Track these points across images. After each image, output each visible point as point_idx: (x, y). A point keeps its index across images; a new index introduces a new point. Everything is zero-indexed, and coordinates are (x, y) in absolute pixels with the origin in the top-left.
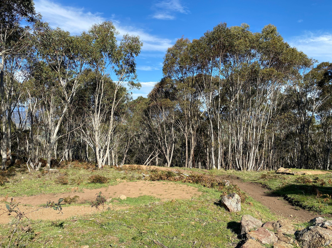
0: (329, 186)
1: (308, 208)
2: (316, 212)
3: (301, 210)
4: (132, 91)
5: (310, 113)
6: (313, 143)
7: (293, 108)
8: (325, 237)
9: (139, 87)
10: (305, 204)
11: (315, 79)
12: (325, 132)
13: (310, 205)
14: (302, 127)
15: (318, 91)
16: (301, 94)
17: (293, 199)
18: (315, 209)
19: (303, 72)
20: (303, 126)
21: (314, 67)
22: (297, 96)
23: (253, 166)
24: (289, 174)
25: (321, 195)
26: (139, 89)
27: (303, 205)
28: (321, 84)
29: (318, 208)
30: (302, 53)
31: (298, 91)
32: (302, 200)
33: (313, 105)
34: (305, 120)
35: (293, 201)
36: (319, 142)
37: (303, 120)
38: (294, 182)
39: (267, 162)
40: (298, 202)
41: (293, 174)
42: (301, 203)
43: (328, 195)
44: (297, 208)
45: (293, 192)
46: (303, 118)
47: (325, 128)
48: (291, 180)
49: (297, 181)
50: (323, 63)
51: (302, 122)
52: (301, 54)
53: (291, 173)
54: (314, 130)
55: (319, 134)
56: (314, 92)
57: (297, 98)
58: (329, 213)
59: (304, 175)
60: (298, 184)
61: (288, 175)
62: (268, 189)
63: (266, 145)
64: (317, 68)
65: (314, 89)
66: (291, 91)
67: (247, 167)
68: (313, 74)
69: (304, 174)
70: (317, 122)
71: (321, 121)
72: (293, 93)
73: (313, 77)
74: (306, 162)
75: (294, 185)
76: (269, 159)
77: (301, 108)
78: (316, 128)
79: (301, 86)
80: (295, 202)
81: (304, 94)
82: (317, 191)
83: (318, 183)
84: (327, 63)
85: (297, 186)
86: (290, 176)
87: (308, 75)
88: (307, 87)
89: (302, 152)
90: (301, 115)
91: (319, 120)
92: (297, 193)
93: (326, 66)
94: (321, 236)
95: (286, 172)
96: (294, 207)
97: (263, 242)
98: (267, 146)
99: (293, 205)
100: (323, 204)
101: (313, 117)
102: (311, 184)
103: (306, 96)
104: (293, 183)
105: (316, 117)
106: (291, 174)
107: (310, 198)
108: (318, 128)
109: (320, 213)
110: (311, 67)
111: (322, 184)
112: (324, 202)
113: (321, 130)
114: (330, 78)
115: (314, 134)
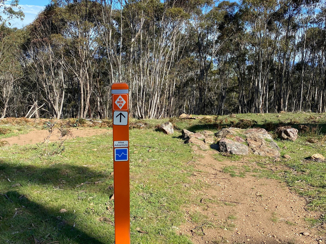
0: (225, 124)
4: (10, 21)
5: (209, 58)
6: (210, 90)
7: (193, 51)
9: (22, 17)
12: (221, 78)
14: (202, 73)
15: (218, 33)
16: (202, 35)
19: (205, 11)
21: (216, 6)
22: (198, 37)
23: (155, 115)
26: (22, 19)
33: (213, 48)
36: (215, 89)
37: (203, 65)
39: (168, 110)
41: (195, 119)
46: (203, 63)
49: (200, 122)
50: (224, 2)
51: (201, 68)
54: (211, 76)
55: (216, 80)
56: (214, 35)
61: (191, 119)
62: (177, 129)
63: (167, 91)
64: (218, 7)
65: (214, 31)
67: (149, 115)
70: (215, 67)
71: (218, 66)
73: (214, 17)
75: (198, 125)
76: (170, 107)
81: (205, 36)
83: (218, 122)
84: (227, 2)
85: (201, 125)
89: (200, 99)
91: (216, 65)
93: (227, 5)
95: (188, 117)
97: (199, 138)
98: (168, 93)
101: (211, 62)
102: (212, 123)
105: (214, 62)
108: (215, 74)
110: (213, 5)
113: (217, 76)
114: (230, 20)
115: (211, 80)
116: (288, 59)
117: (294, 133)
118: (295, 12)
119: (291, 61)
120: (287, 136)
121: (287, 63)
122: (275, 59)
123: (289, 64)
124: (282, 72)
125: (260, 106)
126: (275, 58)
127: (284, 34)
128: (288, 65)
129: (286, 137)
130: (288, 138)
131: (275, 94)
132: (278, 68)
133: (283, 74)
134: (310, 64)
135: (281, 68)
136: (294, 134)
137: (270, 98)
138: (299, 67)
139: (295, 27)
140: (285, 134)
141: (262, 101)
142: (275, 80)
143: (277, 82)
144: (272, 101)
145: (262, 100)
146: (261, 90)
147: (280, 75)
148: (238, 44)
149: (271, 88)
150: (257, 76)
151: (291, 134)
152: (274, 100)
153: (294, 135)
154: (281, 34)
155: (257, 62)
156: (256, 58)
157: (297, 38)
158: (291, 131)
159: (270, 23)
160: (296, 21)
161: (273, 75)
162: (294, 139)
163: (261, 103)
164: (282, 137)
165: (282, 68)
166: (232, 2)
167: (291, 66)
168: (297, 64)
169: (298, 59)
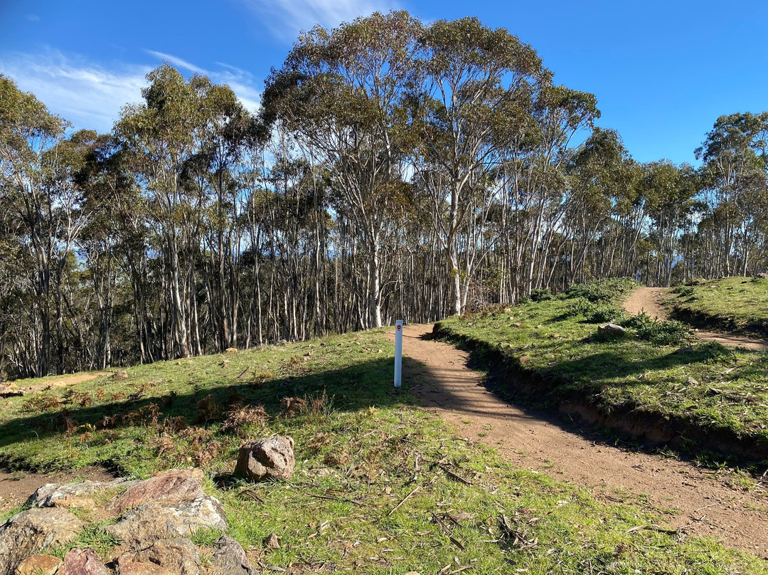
0: (98, 404)
1: (44, 468)
2: (62, 469)
3: (27, 476)
5: (61, 245)
6: (72, 312)
7: (20, 232)
8: (45, 529)
10: (35, 460)
11: (68, 165)
12: (97, 287)
13: (48, 459)
14: (42, 278)
15: (77, 193)
16: (36, 196)
17: (9, 457)
18: (60, 464)
19: (39, 145)
20: (46, 274)
21: (66, 139)
22: (26, 201)
24: (10, 395)
25: (75, 429)
27: (32, 465)
28: (80, 179)
29: (66, 461)
30: (33, 96)
31: (30, 191)
32: (32, 452)
33: (67, 225)
34: (49, 258)
35: (11, 460)
36: (86, 309)
37: (46, 262)
38: (21, 412)
40: (22, 459)
41: (20, 395)
42: (27, 461)
43: (90, 425)
44: (17, 476)
45: (11, 438)
46: (45, 257)
47: (97, 279)
48: (12, 410)
49: (27, 408)
50: (83, 132)
51: (41, 267)
52: (29, 100)
53: (16, 392)
54: (73, 284)
55: (85, 293)
56: (67, 197)
57: (28, 207)
58: (88, 464)
59: (48, 391)
60: (28, 416)
61: (6, 399)
64: (72, 141)
65: (66, 189)
66: (12, 190)
68: (63, 155)
69: (49, 388)
70: (81, 264)
71: (88, 262)
72: (18, 193)
73: (64, 161)
74: (58, 358)
75: (18, 420)
77: (38, 230)
78: (77, 280)
79: (36, 180)
80: (13, 461)
81: (45, 199)
82: (68, 421)
83: (75, 405)
84: (91, 132)
86: (11, 401)
87: (50, 153)
88: (50, 182)
89: (46, 337)
90: (40, 249)
91: (84, 261)
92: (20, 440)
93: (90, 138)
94: (35, 531)
96: (10, 476)
99: (9, 471)
100: (78, 449)
102: (58, 409)
103: (49, 203)
104: (15, 417)
105: (76, 254)
106: (15, 395)
107: (50, 441)
108: (83, 278)
109: (70, 471)
110: (59, 136)
111: (83, 404)
112: (81, 443)
113: (89, 284)
114: (100, 166)
115: (74, 292)
116: (228, 245)
117: (285, 452)
118: (230, 158)
119: (234, 248)
120: (264, 468)
121: (226, 252)
122: (202, 246)
123: (230, 252)
124: (220, 269)
125: (184, 341)
126: (203, 244)
127: (214, 198)
128: (228, 255)
129: (260, 469)
130: (270, 471)
131: (210, 309)
132: (210, 262)
133: (222, 271)
134: (265, 253)
135: (216, 262)
136: (283, 455)
137: (201, 319)
138: (248, 258)
139: (232, 187)
140: (259, 460)
141: (187, 329)
142: (207, 285)
143: (212, 288)
144: (205, 323)
145: (187, 326)
146: (181, 307)
147: (217, 275)
148: (123, 217)
149: (201, 299)
150: (170, 279)
151: (276, 458)
152: (210, 319)
153: (285, 460)
154: (208, 199)
155: (168, 251)
156: (166, 243)
157: (238, 205)
158: (275, 450)
159: (184, 176)
160: (234, 175)
161: (203, 273)
162: (287, 472)
163: (185, 335)
164: (250, 472)
165: (218, 263)
166: (102, 134)
167: (235, 256)
168: (243, 253)
169: (243, 244)
